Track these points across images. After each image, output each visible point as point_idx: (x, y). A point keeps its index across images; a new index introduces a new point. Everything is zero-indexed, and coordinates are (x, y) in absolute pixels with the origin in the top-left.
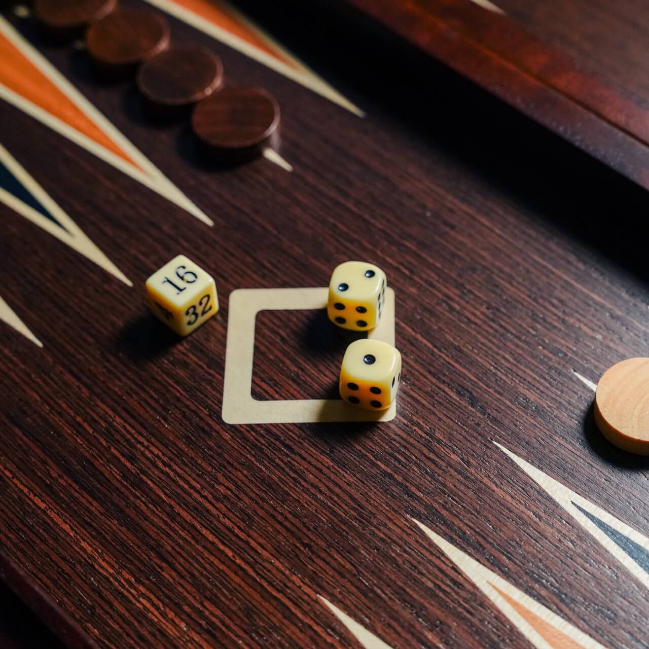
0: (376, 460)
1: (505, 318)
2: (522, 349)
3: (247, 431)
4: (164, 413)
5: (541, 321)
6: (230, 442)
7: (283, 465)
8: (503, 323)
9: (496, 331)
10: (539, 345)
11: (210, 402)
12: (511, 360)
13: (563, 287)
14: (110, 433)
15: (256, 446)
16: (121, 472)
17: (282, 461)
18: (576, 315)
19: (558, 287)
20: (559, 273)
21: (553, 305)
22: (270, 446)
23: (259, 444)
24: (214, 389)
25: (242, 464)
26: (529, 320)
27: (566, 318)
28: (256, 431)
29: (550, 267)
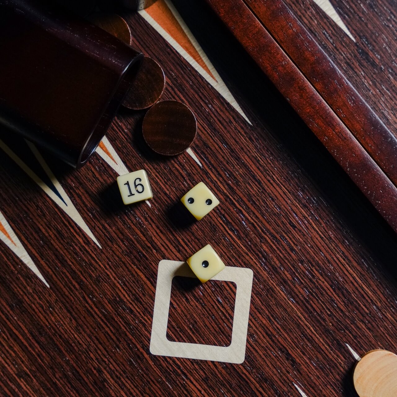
0: (231, 388)
3: (163, 360)
4: (118, 343)
6: (153, 367)
7: (180, 385)
11: (143, 338)
14: (88, 353)
15: (166, 371)
16: (93, 379)
17: (180, 383)
22: (174, 372)
23: (169, 370)
24: (146, 330)
25: (159, 382)
28: (167, 361)
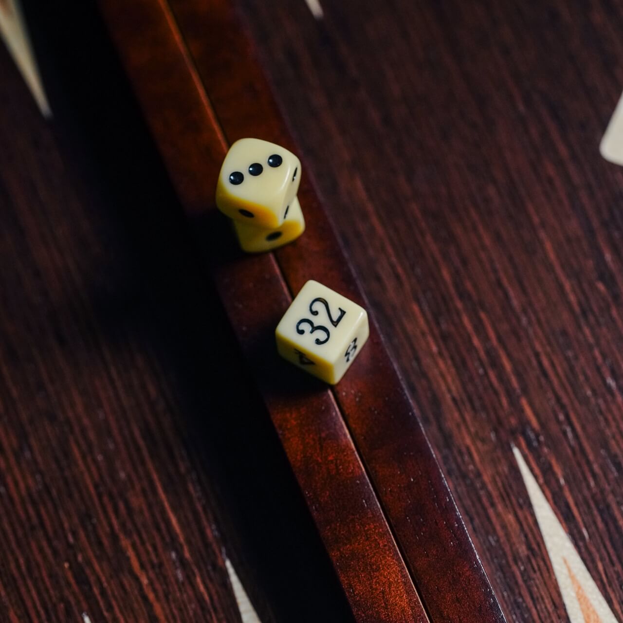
1: (50, 505)
2: (45, 557)
5: (90, 528)
8: (43, 511)
9: (29, 518)
10: (68, 560)
12: (23, 568)
13: (144, 491)
18: (136, 537)
19: (138, 487)
20: (150, 465)
21: (116, 511)
26: (76, 521)
27: (122, 536)
29: (145, 453)
